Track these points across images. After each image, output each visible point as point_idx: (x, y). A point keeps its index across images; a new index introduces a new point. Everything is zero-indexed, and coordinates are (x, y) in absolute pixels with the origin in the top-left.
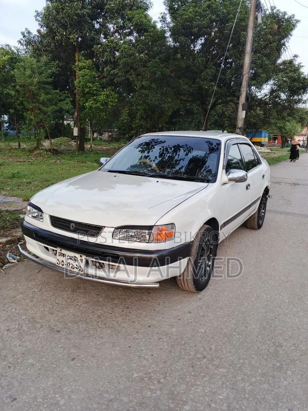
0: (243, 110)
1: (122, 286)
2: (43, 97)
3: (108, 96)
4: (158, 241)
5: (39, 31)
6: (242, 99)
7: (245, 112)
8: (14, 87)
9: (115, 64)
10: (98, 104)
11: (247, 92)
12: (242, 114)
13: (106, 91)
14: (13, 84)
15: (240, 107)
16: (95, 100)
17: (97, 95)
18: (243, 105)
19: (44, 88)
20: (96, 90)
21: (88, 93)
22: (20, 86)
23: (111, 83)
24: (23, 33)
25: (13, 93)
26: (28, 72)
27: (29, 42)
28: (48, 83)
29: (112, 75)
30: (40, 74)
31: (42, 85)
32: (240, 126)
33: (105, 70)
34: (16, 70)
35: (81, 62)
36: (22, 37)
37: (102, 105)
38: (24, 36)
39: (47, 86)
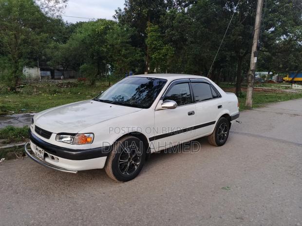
0: (255, 56)
2: (123, 52)
3: (168, 50)
5: (125, 9)
6: (254, 48)
7: (256, 58)
8: (106, 46)
9: (173, 28)
10: (161, 56)
11: (258, 43)
12: (254, 60)
13: (167, 47)
14: (106, 44)
15: (253, 55)
16: (159, 52)
17: (160, 49)
18: (255, 53)
19: (125, 46)
20: (160, 46)
21: (154, 48)
22: (110, 45)
23: (171, 41)
24: (116, 11)
25: (105, 50)
26: (115, 36)
27: (119, 17)
28: (127, 43)
29: (171, 35)
30: (123, 36)
31: (124, 44)
32: (252, 69)
33: (166, 31)
34: (107, 35)
35: (151, 28)
36: (115, 13)
37: (163, 56)
38: (117, 13)
39: (128, 45)
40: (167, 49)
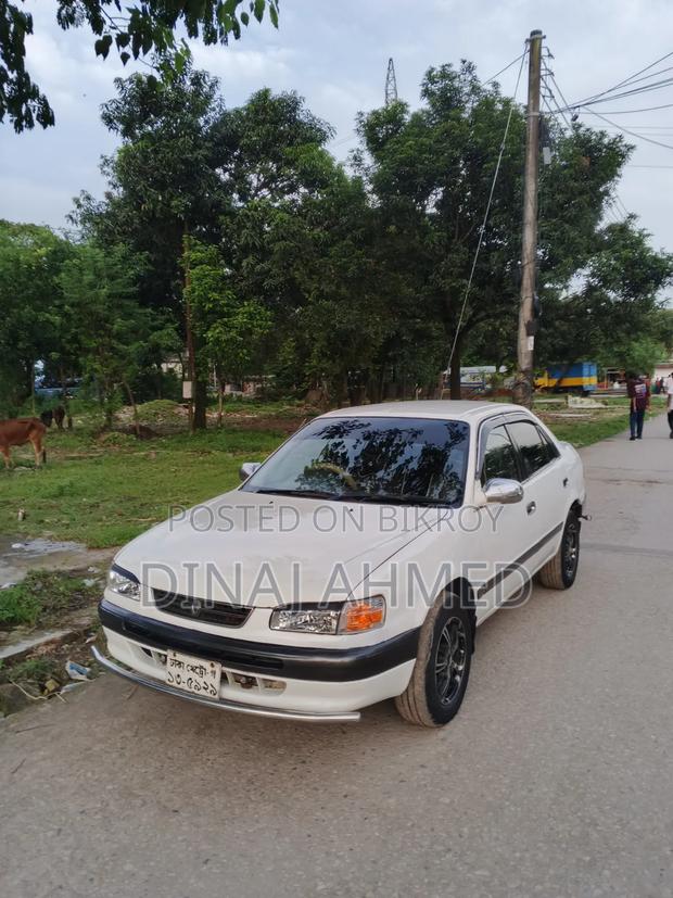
0: (528, 335)
1: (292, 722)
2: (118, 324)
3: (251, 316)
4: (354, 630)
5: (109, 196)
6: (526, 314)
7: (532, 338)
8: (60, 307)
9: (264, 253)
10: (233, 334)
11: (534, 299)
12: (527, 344)
13: (249, 306)
14: (57, 302)
15: (522, 330)
16: (225, 324)
17: (229, 315)
18: (528, 326)
19: (120, 307)
20: (227, 305)
21: (211, 311)
22: (72, 305)
23: (258, 289)
24: (76, 201)
25: (57, 319)
26: (89, 277)
27: (88, 217)
28: (129, 297)
29: (259, 274)
30: (112, 278)
31: (115, 301)
32: (524, 367)
33: (244, 264)
34: (63, 275)
35: (194, 252)
36: (74, 207)
37: (241, 334)
38: (79, 206)
39: (127, 302)
40: (250, 314)
